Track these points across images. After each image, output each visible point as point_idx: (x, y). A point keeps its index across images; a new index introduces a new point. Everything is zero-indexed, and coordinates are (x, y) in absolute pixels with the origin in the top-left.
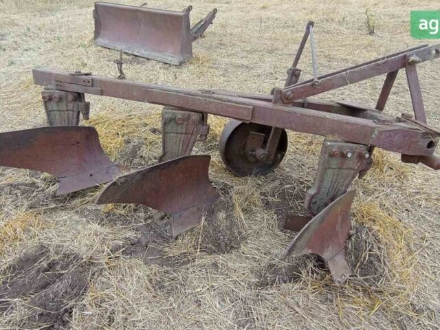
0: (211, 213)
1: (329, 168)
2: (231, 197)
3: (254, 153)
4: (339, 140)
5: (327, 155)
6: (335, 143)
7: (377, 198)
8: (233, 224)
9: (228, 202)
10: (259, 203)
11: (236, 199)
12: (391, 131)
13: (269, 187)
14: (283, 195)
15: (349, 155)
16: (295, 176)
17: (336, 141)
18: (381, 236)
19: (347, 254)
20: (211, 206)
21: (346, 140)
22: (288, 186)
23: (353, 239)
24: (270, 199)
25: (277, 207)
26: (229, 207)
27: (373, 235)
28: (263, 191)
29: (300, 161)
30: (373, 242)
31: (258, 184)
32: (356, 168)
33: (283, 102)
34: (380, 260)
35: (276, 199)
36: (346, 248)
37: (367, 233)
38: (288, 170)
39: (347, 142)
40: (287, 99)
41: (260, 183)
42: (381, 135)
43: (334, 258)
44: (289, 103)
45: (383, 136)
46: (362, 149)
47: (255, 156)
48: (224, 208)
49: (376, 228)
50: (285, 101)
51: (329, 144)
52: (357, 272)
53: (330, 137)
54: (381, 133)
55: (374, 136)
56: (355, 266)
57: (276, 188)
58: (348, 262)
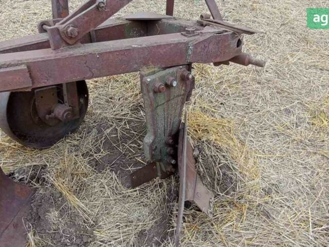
0: (37, 220)
1: (158, 106)
2: (52, 185)
3: (53, 115)
4: (156, 69)
5: (151, 94)
6: (155, 76)
7: (195, 103)
8: (73, 217)
9: (52, 195)
10: (88, 169)
11: (61, 185)
12: (205, 41)
13: (88, 143)
14: (108, 144)
15: (175, 84)
16: (109, 115)
17: (154, 73)
18: (220, 144)
19: (202, 178)
20: (32, 209)
21: (163, 66)
22: (108, 131)
23: (201, 160)
24: (97, 156)
25: (110, 162)
26: (57, 200)
27: (213, 146)
28: (84, 150)
29: (107, 95)
30: (218, 154)
31: (74, 146)
32: (183, 92)
33: (68, 44)
34: (230, 168)
35: (104, 153)
36: (199, 173)
37: (208, 147)
38: (99, 111)
39: (165, 68)
40: (71, 38)
41: (76, 143)
42: (197, 48)
43: (196, 192)
44: (75, 43)
45: (199, 50)
46: (182, 70)
47: (56, 118)
48: (51, 205)
49: (213, 138)
50: (69, 41)
51: (149, 80)
52: (217, 191)
53: (145, 71)
54: (196, 46)
55: (190, 52)
56: (214, 186)
57: (97, 141)
58: (206, 186)
